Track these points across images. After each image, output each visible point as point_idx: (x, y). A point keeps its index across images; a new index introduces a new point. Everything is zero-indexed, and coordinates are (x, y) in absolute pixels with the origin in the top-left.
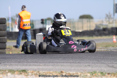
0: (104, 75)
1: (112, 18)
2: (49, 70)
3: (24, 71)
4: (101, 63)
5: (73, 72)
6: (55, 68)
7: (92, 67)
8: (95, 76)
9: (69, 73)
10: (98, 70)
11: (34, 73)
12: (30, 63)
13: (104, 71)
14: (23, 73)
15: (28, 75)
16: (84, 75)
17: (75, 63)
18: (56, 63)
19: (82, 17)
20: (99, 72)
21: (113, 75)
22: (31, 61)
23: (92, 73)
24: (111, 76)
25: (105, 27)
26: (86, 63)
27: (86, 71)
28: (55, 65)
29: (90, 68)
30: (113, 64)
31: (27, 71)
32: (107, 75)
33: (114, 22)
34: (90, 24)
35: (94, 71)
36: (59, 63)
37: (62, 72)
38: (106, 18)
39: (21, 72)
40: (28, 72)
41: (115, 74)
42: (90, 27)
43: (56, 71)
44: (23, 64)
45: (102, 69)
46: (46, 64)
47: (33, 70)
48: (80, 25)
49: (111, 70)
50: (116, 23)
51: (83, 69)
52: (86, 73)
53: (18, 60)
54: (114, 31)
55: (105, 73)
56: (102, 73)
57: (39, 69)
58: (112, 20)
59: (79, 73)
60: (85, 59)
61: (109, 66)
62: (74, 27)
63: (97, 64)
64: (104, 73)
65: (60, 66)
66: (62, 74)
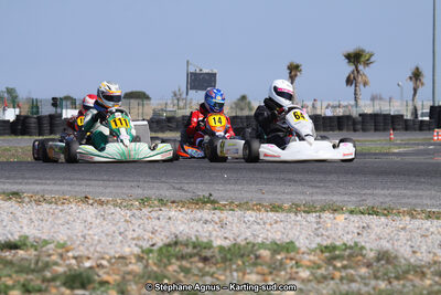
0: (165, 205)
1: (183, 99)
3: (16, 194)
4: (160, 182)
7: (143, 190)
8: (148, 205)
9: (100, 200)
10: (155, 194)
11: (34, 198)
13: (165, 198)
14: (14, 199)
15: (22, 202)
16: (128, 204)
17: (113, 181)
18: (77, 180)
19: (130, 96)
20: (155, 200)
21: (181, 205)
23: (142, 199)
24: (177, 206)
25: (169, 115)
26: (133, 181)
27: (131, 196)
28: (74, 184)
29: (140, 191)
30: (182, 185)
31: (20, 194)
32: (170, 203)
33: (188, 106)
34: (143, 109)
35: (146, 196)
36: (83, 180)
37: (86, 198)
38: (173, 103)
39: (11, 196)
40: (23, 196)
41: (186, 202)
43: (75, 196)
45: (162, 193)
49: (177, 195)
51: (127, 192)
52: (131, 200)
55: (167, 201)
56: (161, 200)
58: (184, 102)
59: (118, 199)
60: (130, 174)
61: (174, 188)
63: (152, 184)
64: (165, 200)
65: (85, 187)
66: (87, 201)
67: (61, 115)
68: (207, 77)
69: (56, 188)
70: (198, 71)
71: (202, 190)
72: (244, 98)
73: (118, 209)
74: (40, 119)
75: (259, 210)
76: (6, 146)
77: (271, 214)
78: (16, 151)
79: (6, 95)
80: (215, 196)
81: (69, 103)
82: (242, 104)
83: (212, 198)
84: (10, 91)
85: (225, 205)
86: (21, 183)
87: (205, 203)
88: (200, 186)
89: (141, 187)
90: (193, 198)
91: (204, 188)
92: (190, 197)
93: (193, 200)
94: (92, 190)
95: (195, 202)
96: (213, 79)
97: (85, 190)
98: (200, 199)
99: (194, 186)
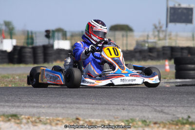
0: (148, 126)
1: (163, 31)
2: (57, 115)
4: (143, 106)
5: (96, 120)
6: (66, 112)
7: (128, 112)
9: (90, 121)
10: (138, 116)
11: (31, 119)
12: (26, 102)
13: (147, 119)
14: (13, 120)
15: (21, 123)
17: (101, 104)
18: (68, 103)
20: (139, 121)
21: (162, 125)
22: (26, 100)
23: (127, 121)
24: (159, 127)
25: (151, 45)
26: (119, 105)
27: (117, 118)
28: (66, 107)
29: (125, 113)
30: (163, 108)
31: (19, 116)
32: (152, 125)
33: (167, 37)
34: (127, 40)
35: (131, 117)
36: (74, 103)
37: (77, 119)
38: (154, 31)
39: (10, 118)
40: (20, 118)
41: (166, 124)
42: (127, 45)
43: (68, 118)
44: (13, 105)
45: (145, 115)
46: (52, 105)
47: (30, 115)
49: (159, 117)
50: (170, 39)
51: (114, 114)
52: (117, 121)
53: (6, 97)
54: (166, 52)
55: (150, 122)
56: (144, 121)
57: (39, 113)
58: (164, 33)
59: (105, 120)
60: (116, 98)
61: (156, 111)
63: (136, 107)
64: (147, 121)
65: (75, 110)
66: (78, 123)
67: (52, 46)
68: (185, 11)
69: (50, 111)
70: (177, 6)
71: (181, 113)
74: (35, 49)
76: (4, 73)
78: (14, 78)
79: (4, 28)
80: (193, 118)
81: (60, 34)
83: (190, 120)
84: (7, 24)
86: (18, 107)
87: (183, 124)
88: (180, 109)
89: (126, 110)
90: (174, 120)
91: (182, 111)
92: (170, 118)
93: (173, 121)
94: (82, 112)
95: (175, 123)
96: (190, 12)
97: (76, 112)
98: (179, 121)
99: (174, 108)
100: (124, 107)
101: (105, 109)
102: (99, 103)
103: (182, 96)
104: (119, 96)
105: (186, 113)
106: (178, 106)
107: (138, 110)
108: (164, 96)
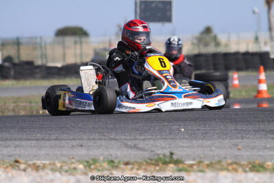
0: (117, 167)
4: (109, 140)
8: (95, 169)
9: (34, 164)
10: (103, 155)
13: (116, 158)
16: (69, 168)
17: (49, 140)
19: (63, 33)
20: (103, 161)
21: (136, 167)
23: (88, 162)
24: (132, 169)
26: (75, 139)
27: (73, 158)
29: (82, 152)
30: (136, 142)
32: (122, 166)
34: (81, 47)
35: (93, 157)
36: (11, 140)
37: (17, 162)
41: (142, 164)
42: (81, 55)
45: (113, 152)
48: (58, 51)
49: (132, 154)
52: (73, 163)
55: (119, 162)
56: (111, 162)
59: (56, 162)
60: (71, 130)
61: (126, 146)
62: (44, 56)
63: (98, 142)
64: (116, 161)
65: (13, 149)
66: (18, 166)
68: (161, 5)
71: (161, 147)
72: (208, 30)
73: (58, 174)
75: (235, 170)
77: (251, 175)
80: (178, 154)
82: (208, 39)
83: (175, 157)
85: (191, 166)
87: (166, 163)
88: (160, 143)
89: (85, 146)
90: (152, 158)
91: (163, 145)
92: (147, 156)
93: (151, 160)
94: (23, 152)
95: (153, 162)
96: (168, 7)
97: (14, 152)
98: (160, 159)
99: (152, 142)
100: (81, 142)
101: (56, 146)
102: (47, 138)
103: (162, 124)
104: (74, 127)
105: (169, 148)
106: (157, 139)
107: (101, 146)
108: (137, 125)
